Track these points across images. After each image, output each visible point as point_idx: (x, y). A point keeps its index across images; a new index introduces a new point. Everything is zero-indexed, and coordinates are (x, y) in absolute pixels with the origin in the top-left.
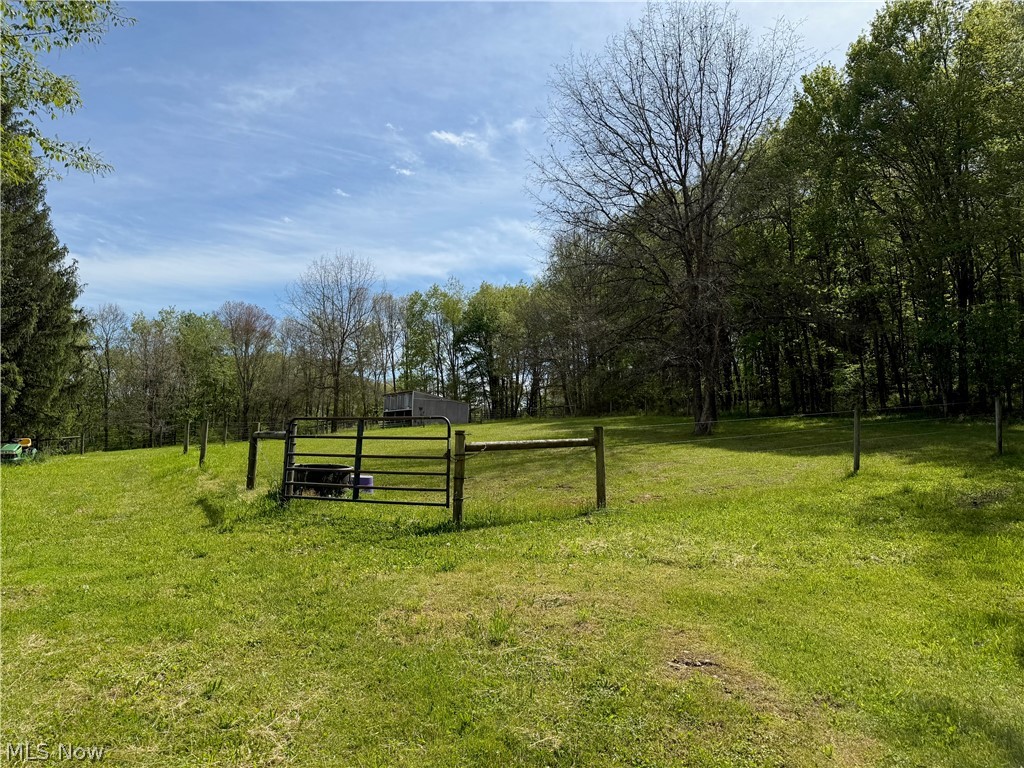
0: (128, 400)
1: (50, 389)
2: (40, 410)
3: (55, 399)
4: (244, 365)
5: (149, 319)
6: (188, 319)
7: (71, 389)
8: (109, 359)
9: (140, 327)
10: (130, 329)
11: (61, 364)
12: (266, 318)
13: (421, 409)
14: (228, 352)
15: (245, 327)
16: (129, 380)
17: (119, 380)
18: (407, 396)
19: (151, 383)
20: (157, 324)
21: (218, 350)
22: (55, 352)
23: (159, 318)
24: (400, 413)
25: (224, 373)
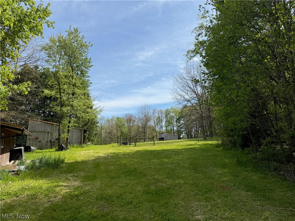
0: (105, 136)
1: (92, 134)
2: (91, 138)
3: (93, 136)
4: (130, 128)
5: (110, 119)
6: (118, 118)
7: (96, 134)
8: (102, 128)
9: (108, 121)
10: (106, 121)
11: (94, 130)
12: (134, 117)
13: (166, 137)
14: (126, 125)
15: (130, 119)
16: (106, 132)
17: (104, 132)
18: (163, 134)
19: (110, 133)
20: (111, 120)
21: (124, 124)
22: (93, 127)
23: (112, 118)
24: (162, 138)
25: (125, 130)
